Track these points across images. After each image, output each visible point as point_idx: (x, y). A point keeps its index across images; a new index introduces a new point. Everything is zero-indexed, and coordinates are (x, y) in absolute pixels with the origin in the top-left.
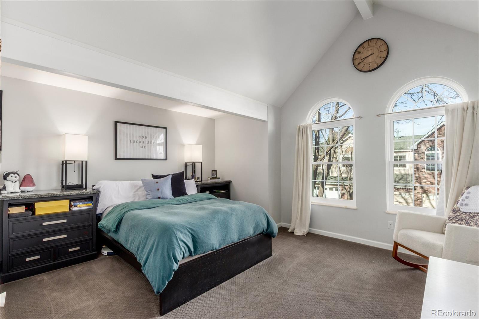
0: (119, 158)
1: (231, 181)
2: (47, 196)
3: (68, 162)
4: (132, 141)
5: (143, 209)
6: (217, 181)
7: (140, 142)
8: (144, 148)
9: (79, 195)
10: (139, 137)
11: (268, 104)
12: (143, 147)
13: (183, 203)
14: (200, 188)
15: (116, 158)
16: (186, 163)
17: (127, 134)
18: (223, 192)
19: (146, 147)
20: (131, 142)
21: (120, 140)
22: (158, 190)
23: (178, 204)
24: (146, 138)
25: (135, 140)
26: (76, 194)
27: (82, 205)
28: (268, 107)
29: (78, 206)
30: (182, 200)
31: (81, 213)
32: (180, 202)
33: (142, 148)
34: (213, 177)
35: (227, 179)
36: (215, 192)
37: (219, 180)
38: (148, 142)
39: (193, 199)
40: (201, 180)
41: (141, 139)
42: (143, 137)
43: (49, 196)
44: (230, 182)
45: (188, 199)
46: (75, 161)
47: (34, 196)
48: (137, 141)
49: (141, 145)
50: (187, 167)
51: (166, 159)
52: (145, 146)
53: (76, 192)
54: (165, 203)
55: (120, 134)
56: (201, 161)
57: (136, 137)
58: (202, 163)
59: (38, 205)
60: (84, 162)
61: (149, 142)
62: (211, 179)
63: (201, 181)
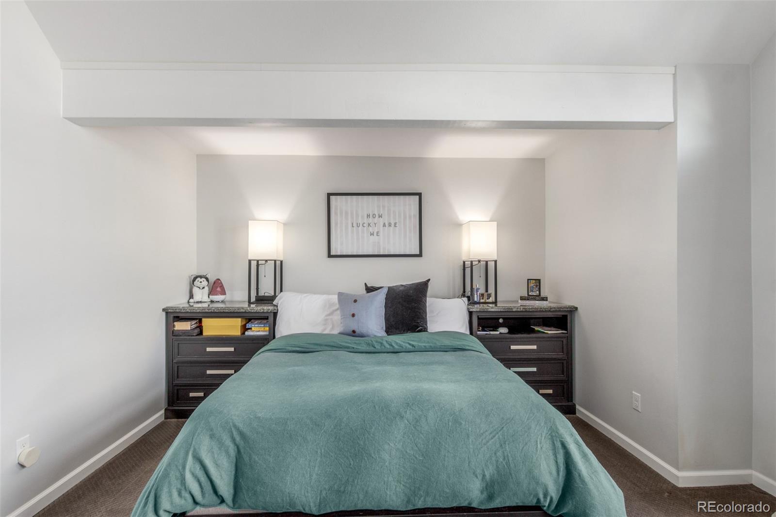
0: (334, 254)
1: (576, 308)
2: (210, 311)
3: (260, 262)
4: (355, 225)
5: (290, 352)
6: (538, 304)
7: (369, 225)
8: (377, 235)
9: (247, 312)
10: (368, 216)
11: (675, 67)
12: (375, 234)
13: (380, 351)
14: (479, 318)
15: (330, 256)
16: (464, 262)
17: (347, 213)
18: (549, 332)
19: (381, 234)
20: (353, 226)
21: (336, 224)
22: (353, 315)
23: (369, 351)
24: (380, 216)
25: (360, 221)
26: (244, 311)
27: (258, 329)
28: (675, 75)
29: (253, 329)
30: (380, 345)
31: (253, 340)
32: (373, 348)
33: (373, 235)
34: (530, 294)
35: (568, 302)
36: (533, 331)
37: (545, 302)
38: (384, 224)
39: (410, 344)
40: (494, 300)
41: (371, 220)
42: (374, 216)
43: (213, 311)
44: (573, 310)
45: (397, 343)
46: (266, 261)
47: (196, 309)
48: (364, 223)
49: (371, 229)
50: (466, 271)
51: (420, 255)
52: (378, 233)
53: (265, 308)
54: (341, 345)
55: (336, 214)
56: (495, 258)
57: (363, 217)
58: (496, 262)
59: (207, 323)
60: (277, 262)
61: (387, 224)
62: (522, 298)
63: (495, 303)
